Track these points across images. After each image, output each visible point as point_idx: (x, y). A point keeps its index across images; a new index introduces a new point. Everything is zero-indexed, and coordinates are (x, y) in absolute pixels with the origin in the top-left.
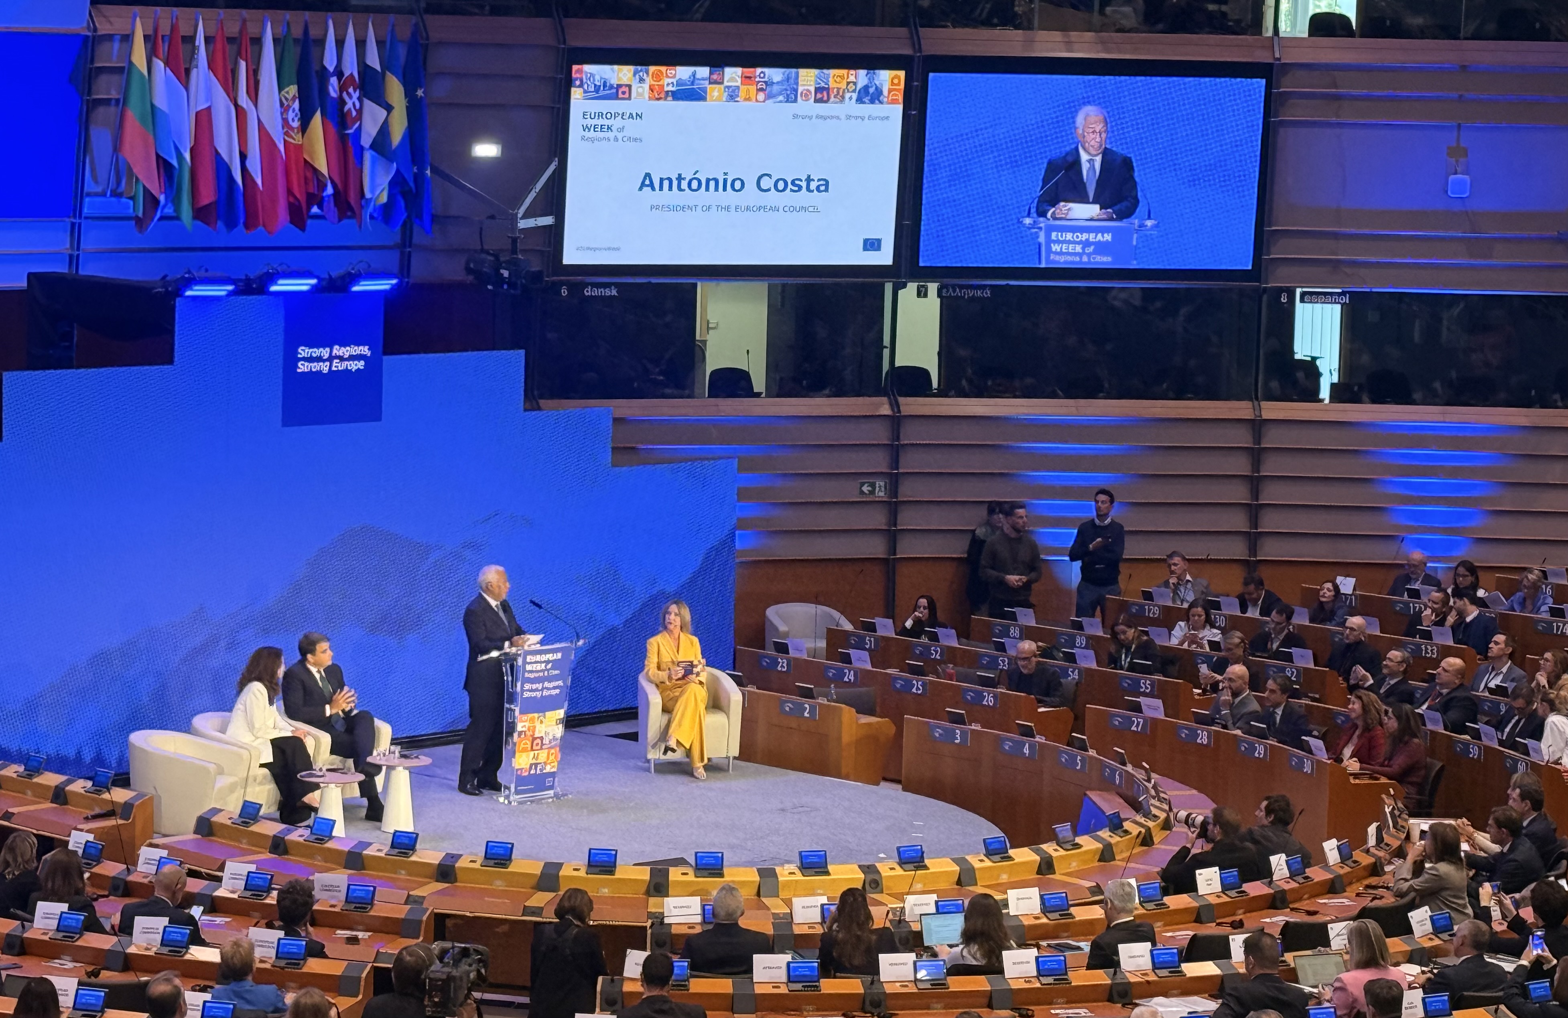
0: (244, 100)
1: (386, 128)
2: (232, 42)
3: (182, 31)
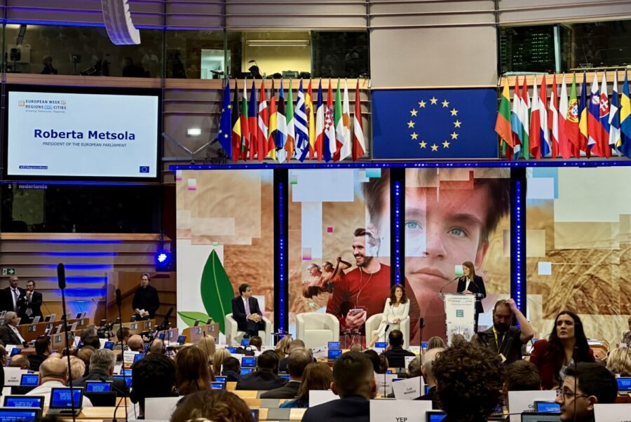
0: (552, 107)
1: (618, 114)
2: (550, 86)
3: (528, 84)
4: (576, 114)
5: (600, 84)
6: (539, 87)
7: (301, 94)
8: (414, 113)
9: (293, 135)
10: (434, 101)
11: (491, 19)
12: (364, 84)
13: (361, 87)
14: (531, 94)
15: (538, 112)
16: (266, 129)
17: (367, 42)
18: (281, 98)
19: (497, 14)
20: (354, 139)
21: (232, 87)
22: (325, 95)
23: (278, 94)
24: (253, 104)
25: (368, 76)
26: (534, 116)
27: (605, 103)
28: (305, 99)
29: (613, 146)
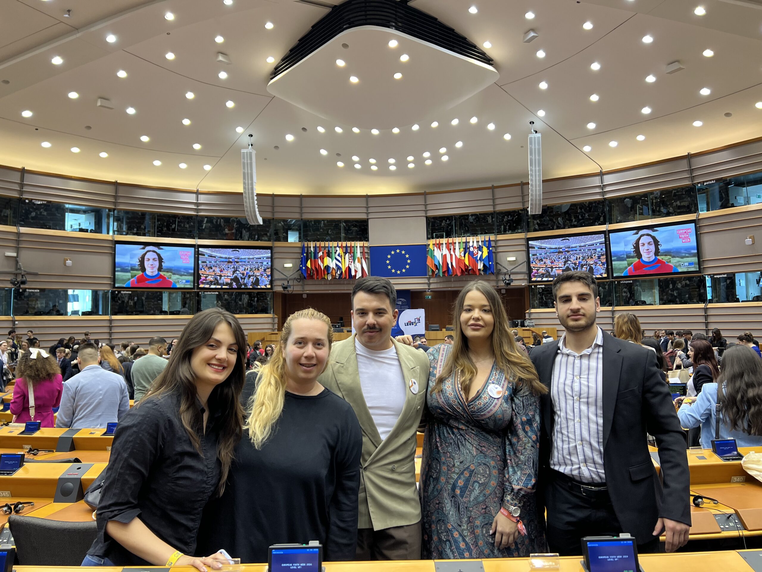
0: (452, 252)
1: (482, 256)
2: (451, 243)
3: (441, 242)
4: (463, 255)
5: (473, 242)
6: (446, 244)
7: (338, 249)
8: (389, 257)
9: (335, 267)
10: (398, 251)
11: (423, 214)
12: (366, 244)
13: (365, 245)
14: (443, 247)
15: (445, 255)
16: (322, 264)
17: (367, 225)
18: (329, 251)
19: (426, 211)
20: (362, 269)
21: (306, 245)
22: (349, 249)
23: (327, 249)
24: (316, 253)
25: (368, 241)
26: (444, 257)
27: (476, 250)
28: (339, 251)
29: (480, 270)
